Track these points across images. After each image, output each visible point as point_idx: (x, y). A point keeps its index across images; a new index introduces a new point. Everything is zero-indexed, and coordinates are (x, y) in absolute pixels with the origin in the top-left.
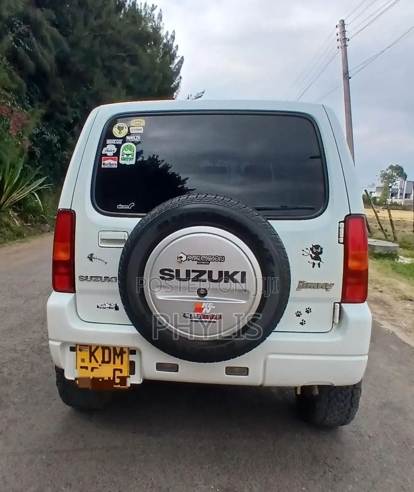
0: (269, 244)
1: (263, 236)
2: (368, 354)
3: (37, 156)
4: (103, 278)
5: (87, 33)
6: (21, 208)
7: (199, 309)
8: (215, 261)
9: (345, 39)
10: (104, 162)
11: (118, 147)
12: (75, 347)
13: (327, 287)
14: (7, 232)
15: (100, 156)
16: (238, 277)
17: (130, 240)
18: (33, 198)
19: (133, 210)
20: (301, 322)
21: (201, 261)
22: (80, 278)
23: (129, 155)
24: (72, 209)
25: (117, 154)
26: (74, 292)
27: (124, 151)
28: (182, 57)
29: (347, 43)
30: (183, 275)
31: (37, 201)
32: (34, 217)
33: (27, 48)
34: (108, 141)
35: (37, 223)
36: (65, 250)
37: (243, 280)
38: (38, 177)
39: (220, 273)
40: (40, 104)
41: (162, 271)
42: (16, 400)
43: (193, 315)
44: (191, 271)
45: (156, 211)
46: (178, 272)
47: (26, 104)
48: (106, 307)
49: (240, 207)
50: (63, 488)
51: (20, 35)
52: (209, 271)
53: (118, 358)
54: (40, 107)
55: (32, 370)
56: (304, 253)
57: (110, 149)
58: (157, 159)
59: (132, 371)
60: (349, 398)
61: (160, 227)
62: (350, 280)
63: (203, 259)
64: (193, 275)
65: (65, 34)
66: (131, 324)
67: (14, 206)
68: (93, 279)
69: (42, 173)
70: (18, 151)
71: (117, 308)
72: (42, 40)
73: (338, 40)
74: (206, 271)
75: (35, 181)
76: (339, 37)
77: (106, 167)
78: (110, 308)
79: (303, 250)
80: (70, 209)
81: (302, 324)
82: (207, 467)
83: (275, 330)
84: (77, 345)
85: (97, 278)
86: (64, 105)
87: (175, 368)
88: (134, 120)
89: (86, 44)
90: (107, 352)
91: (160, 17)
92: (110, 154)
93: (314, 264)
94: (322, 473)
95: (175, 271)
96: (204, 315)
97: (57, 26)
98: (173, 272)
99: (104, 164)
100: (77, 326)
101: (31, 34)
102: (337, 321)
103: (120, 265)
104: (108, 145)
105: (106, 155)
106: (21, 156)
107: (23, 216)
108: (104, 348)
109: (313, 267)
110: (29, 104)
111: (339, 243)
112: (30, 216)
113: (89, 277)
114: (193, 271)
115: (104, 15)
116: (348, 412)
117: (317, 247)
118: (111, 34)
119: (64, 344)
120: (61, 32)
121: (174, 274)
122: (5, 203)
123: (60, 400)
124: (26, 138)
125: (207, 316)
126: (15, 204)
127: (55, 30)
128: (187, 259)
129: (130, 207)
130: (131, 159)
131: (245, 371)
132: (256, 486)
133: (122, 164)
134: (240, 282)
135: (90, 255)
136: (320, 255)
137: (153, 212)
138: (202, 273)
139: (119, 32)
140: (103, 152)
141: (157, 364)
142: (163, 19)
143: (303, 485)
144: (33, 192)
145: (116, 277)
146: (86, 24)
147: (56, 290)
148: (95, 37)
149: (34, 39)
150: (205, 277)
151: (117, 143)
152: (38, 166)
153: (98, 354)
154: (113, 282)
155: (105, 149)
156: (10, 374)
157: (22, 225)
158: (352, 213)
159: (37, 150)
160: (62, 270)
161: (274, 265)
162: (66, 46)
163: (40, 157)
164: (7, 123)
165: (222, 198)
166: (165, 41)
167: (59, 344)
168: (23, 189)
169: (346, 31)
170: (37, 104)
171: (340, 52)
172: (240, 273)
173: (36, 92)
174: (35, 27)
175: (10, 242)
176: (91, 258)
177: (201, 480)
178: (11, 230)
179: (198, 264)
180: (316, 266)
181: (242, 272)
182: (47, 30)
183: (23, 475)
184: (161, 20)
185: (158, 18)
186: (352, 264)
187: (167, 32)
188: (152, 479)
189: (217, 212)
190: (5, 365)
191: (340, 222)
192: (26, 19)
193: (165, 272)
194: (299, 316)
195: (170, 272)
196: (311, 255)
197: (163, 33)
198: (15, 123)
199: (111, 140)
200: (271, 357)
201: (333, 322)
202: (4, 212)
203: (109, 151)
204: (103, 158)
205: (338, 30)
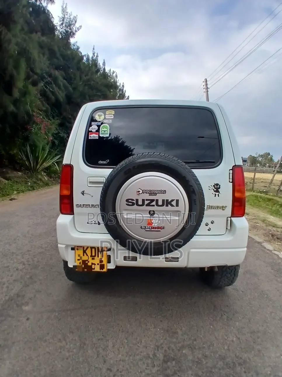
0: (192, 183)
1: (189, 178)
2: (246, 247)
3: (56, 145)
4: (91, 205)
5: (81, 83)
6: (48, 171)
7: (150, 223)
8: (160, 193)
9: (207, 88)
10: (90, 136)
11: (99, 126)
12: (74, 248)
13: (223, 208)
14: (40, 183)
15: (88, 132)
16: (174, 203)
17: (107, 182)
18: (54, 166)
19: (108, 164)
20: (208, 229)
21: (151, 193)
22: (76, 206)
23: (105, 131)
24: (71, 164)
25: (98, 131)
26: (73, 214)
27: (102, 129)
28: (129, 96)
29: (208, 90)
30: (140, 203)
31: (56, 167)
32: (55, 175)
33: (51, 89)
34: (93, 123)
35: (56, 178)
36: (67, 189)
37: (177, 205)
38: (56, 155)
39: (163, 201)
40: (57, 118)
41: (127, 200)
42: (41, 278)
43: (146, 227)
44: (145, 200)
45: (123, 163)
46: (137, 200)
47: (50, 118)
48: (93, 223)
49: (175, 160)
50: (68, 335)
51: (47, 83)
52: (156, 200)
53: (101, 254)
54: (57, 119)
55: (51, 259)
56: (209, 188)
57: (94, 128)
58: (118, 138)
59: (109, 261)
60: (233, 272)
61: (125, 173)
62: (236, 204)
63: (153, 192)
64: (146, 202)
65: (71, 84)
66: (108, 233)
67: (44, 170)
68: (85, 206)
69: (59, 153)
70: (46, 141)
71: (99, 224)
72: (59, 86)
73: (204, 88)
74: (154, 200)
75: (55, 157)
76: (204, 87)
77: (91, 138)
78: (95, 223)
79: (209, 187)
80: (70, 164)
81: (209, 230)
82: (154, 316)
83: (196, 234)
84: (75, 246)
85: (87, 206)
86: (70, 118)
87: (135, 259)
88: (108, 111)
89: (81, 89)
90: (93, 250)
91: (116, 76)
92: (94, 131)
93: (215, 195)
94: (220, 316)
95: (135, 200)
96: (154, 227)
97: (66, 80)
98: (134, 200)
99: (90, 137)
100: (75, 235)
101: (53, 83)
102: (229, 228)
103: (101, 197)
104: (92, 125)
105: (91, 131)
106: (48, 144)
107: (49, 175)
108: (92, 248)
109: (215, 196)
110: (52, 118)
111: (229, 182)
112: (53, 175)
113: (82, 205)
114: (147, 200)
115: (89, 74)
116: (232, 279)
117: (217, 185)
118: (93, 84)
119: (67, 246)
120: (68, 83)
121: (135, 202)
122: (40, 168)
123: (66, 278)
124: (50, 135)
125: (155, 227)
126: (44, 169)
127: (65, 81)
128: (143, 193)
129: (106, 162)
130: (107, 134)
131: (176, 259)
132: (184, 327)
133: (101, 136)
134: (175, 206)
135: (83, 191)
136: (219, 190)
137: (121, 164)
138: (152, 201)
139: (98, 83)
140: (90, 130)
141: (124, 257)
142: (118, 77)
143: (211, 324)
144: (54, 162)
145: (98, 205)
146: (81, 78)
147: (62, 213)
148: (85, 85)
149: (54, 85)
150: (154, 203)
151: (98, 124)
152: (56, 150)
153: (88, 252)
154: (97, 207)
155: (91, 128)
156: (38, 262)
157: (49, 180)
158: (236, 164)
159: (56, 142)
160: (66, 201)
161: (195, 195)
162: (71, 89)
163: (58, 145)
164: (40, 127)
165: (164, 155)
166: (119, 88)
167: (64, 246)
168: (49, 161)
169: (207, 84)
170: (56, 118)
171: (205, 94)
172: (175, 201)
173: (56, 112)
174: (55, 80)
175: (42, 188)
176: (83, 193)
177: (151, 325)
178: (43, 182)
179: (149, 195)
180: (217, 196)
181: (176, 200)
182: (61, 81)
183: (44, 326)
184: (117, 78)
185: (116, 77)
186: (237, 195)
187: (120, 83)
188: (123, 326)
189: (161, 163)
190: (35, 256)
191: (230, 170)
192: (50, 76)
193: (129, 201)
194: (207, 226)
195: (132, 201)
196: (214, 190)
197: (118, 84)
198: (44, 127)
199: (94, 122)
200: (192, 250)
201: (227, 228)
202: (39, 173)
203: (93, 129)
204: (90, 133)
205: (204, 84)
